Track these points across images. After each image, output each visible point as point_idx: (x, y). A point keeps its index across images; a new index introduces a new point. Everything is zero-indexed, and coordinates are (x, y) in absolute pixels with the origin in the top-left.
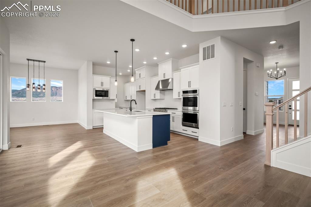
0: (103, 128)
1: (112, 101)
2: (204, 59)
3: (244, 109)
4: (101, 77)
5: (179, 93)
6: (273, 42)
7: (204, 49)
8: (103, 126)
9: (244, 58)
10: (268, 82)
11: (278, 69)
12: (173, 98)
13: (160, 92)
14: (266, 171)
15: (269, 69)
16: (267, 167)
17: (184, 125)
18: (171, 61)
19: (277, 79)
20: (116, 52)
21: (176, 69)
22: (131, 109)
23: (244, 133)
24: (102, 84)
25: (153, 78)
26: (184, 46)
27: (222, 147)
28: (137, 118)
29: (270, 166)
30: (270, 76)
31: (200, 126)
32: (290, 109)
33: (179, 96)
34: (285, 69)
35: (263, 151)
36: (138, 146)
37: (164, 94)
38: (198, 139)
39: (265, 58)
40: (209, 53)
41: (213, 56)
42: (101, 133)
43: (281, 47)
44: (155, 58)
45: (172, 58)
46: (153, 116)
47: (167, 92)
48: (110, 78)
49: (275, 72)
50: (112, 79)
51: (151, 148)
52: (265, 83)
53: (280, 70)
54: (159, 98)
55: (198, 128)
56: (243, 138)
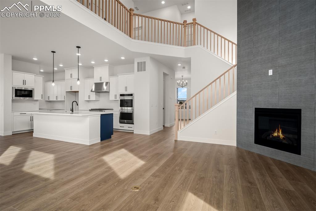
0: (33, 131)
1: (35, 102)
2: (138, 71)
3: (163, 109)
4: (23, 74)
5: (116, 96)
6: (179, 65)
7: (138, 63)
8: (33, 129)
9: (163, 72)
10: (177, 88)
11: (183, 81)
12: (110, 100)
13: (96, 94)
14: (175, 142)
15: (178, 80)
16: (176, 141)
17: (121, 122)
18: (108, 66)
19: (182, 87)
20: (54, 52)
21: (112, 74)
22: (72, 110)
23: (164, 126)
24: (24, 82)
25: (87, 79)
26: (123, 58)
27: (150, 135)
28: (89, 116)
29: (177, 140)
30: (179, 84)
31: (134, 123)
32: (190, 108)
33: (116, 97)
34: (187, 81)
35: (174, 134)
36: (90, 140)
37: (99, 96)
38: (133, 133)
39: (175, 72)
40: (142, 67)
41: (145, 70)
42: (31, 137)
43: (184, 68)
44: (93, 62)
45: (108, 64)
46: (101, 115)
47: (101, 94)
48: (35, 76)
49: (182, 82)
50: (36, 77)
51: (99, 141)
52: (176, 89)
53: (184, 81)
54: (95, 100)
55: (133, 124)
56: (163, 129)
